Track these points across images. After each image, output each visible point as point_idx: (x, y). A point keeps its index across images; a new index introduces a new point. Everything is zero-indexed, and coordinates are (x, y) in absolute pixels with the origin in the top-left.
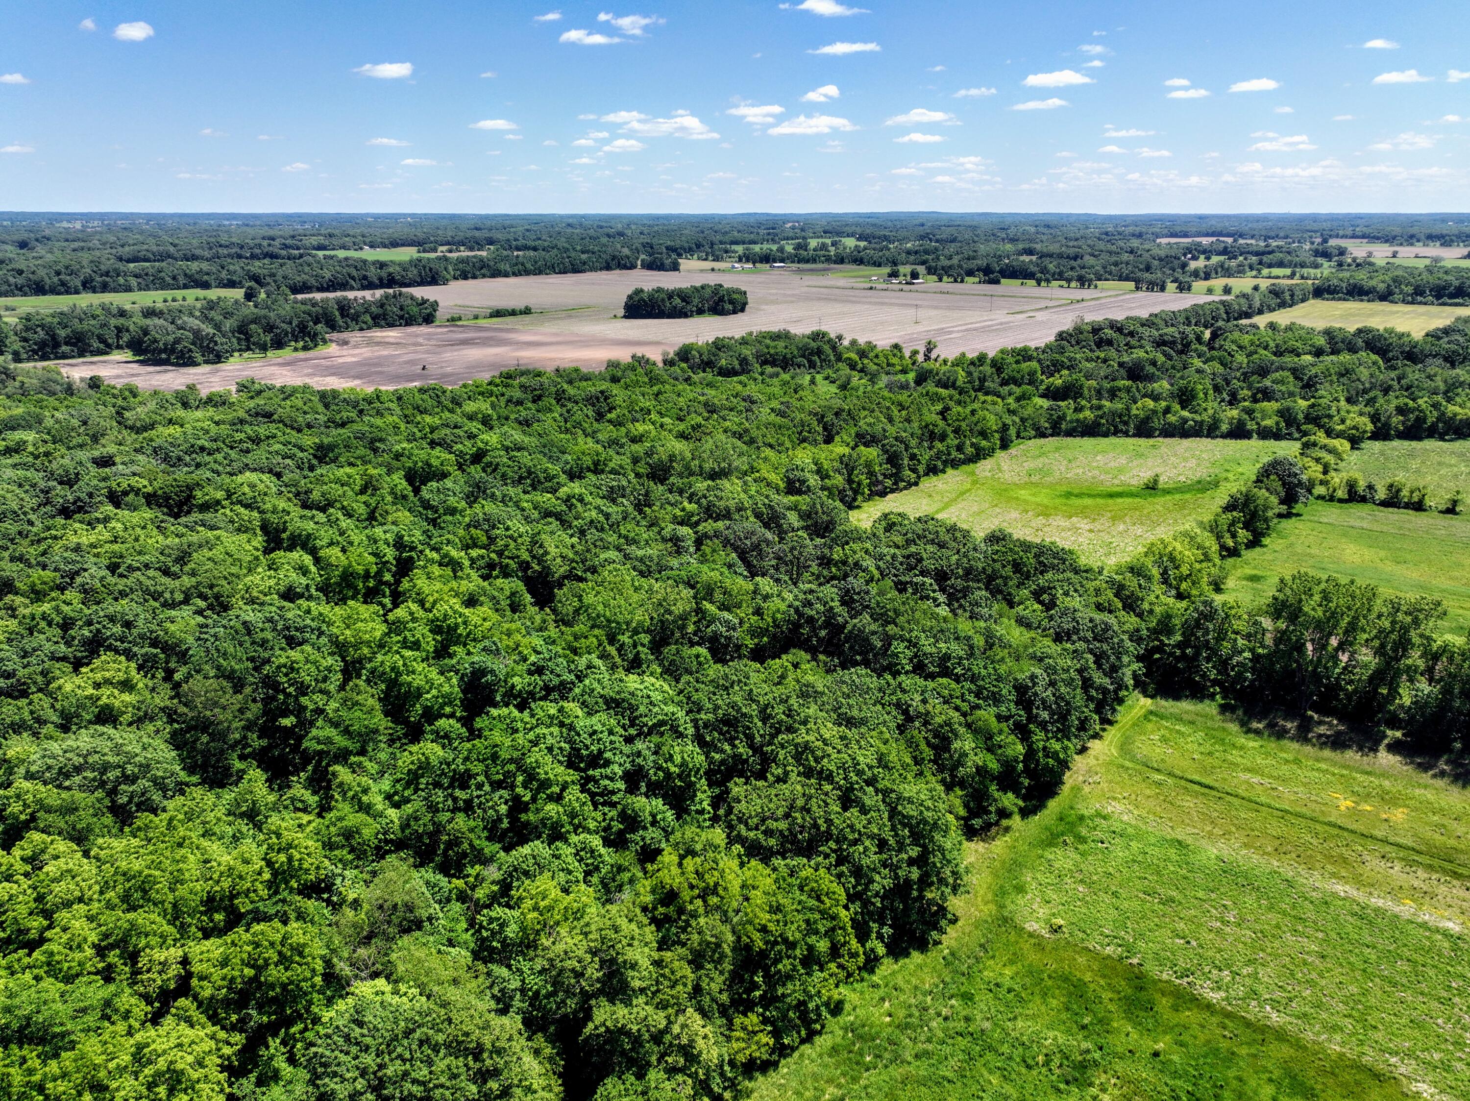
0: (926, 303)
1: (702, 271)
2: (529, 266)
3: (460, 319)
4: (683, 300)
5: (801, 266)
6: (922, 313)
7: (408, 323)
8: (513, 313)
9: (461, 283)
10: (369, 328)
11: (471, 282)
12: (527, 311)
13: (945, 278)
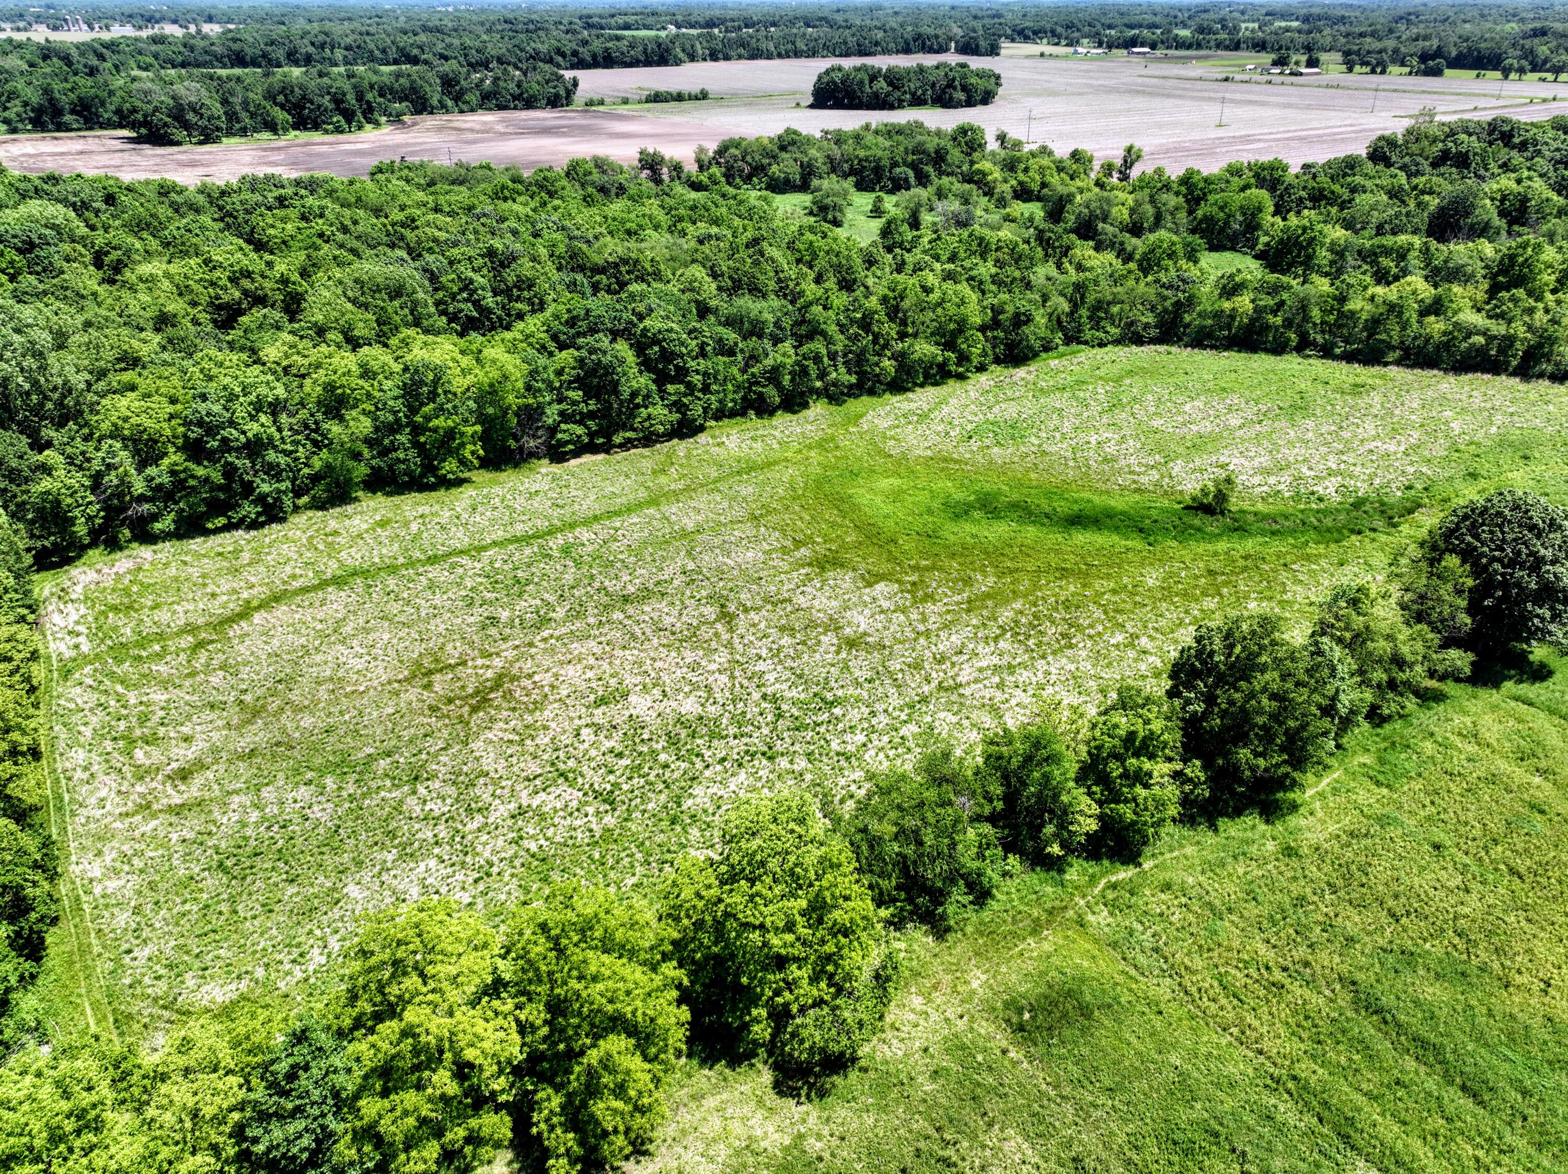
0: (1272, 99)
1: (1027, 57)
2: (801, 45)
3: (601, 103)
4: (890, 84)
5: (1171, 52)
6: (1230, 112)
7: (530, 104)
8: (679, 98)
9: (710, 64)
10: (472, 110)
11: (722, 64)
12: (703, 96)
13: (1357, 68)
